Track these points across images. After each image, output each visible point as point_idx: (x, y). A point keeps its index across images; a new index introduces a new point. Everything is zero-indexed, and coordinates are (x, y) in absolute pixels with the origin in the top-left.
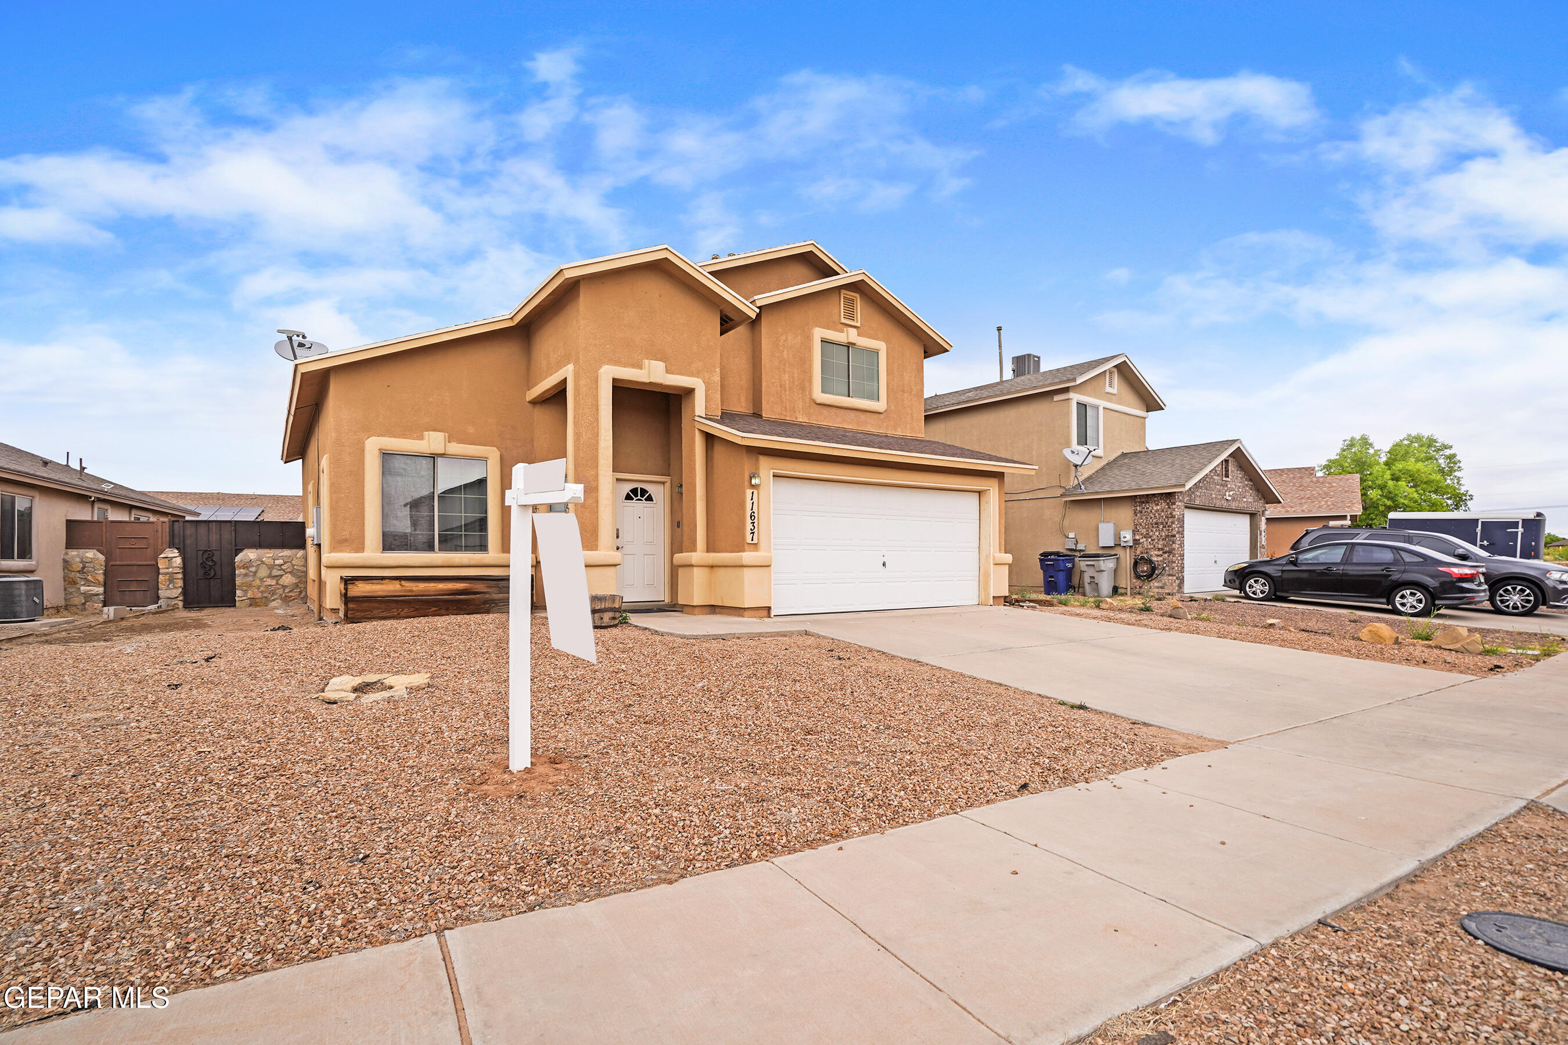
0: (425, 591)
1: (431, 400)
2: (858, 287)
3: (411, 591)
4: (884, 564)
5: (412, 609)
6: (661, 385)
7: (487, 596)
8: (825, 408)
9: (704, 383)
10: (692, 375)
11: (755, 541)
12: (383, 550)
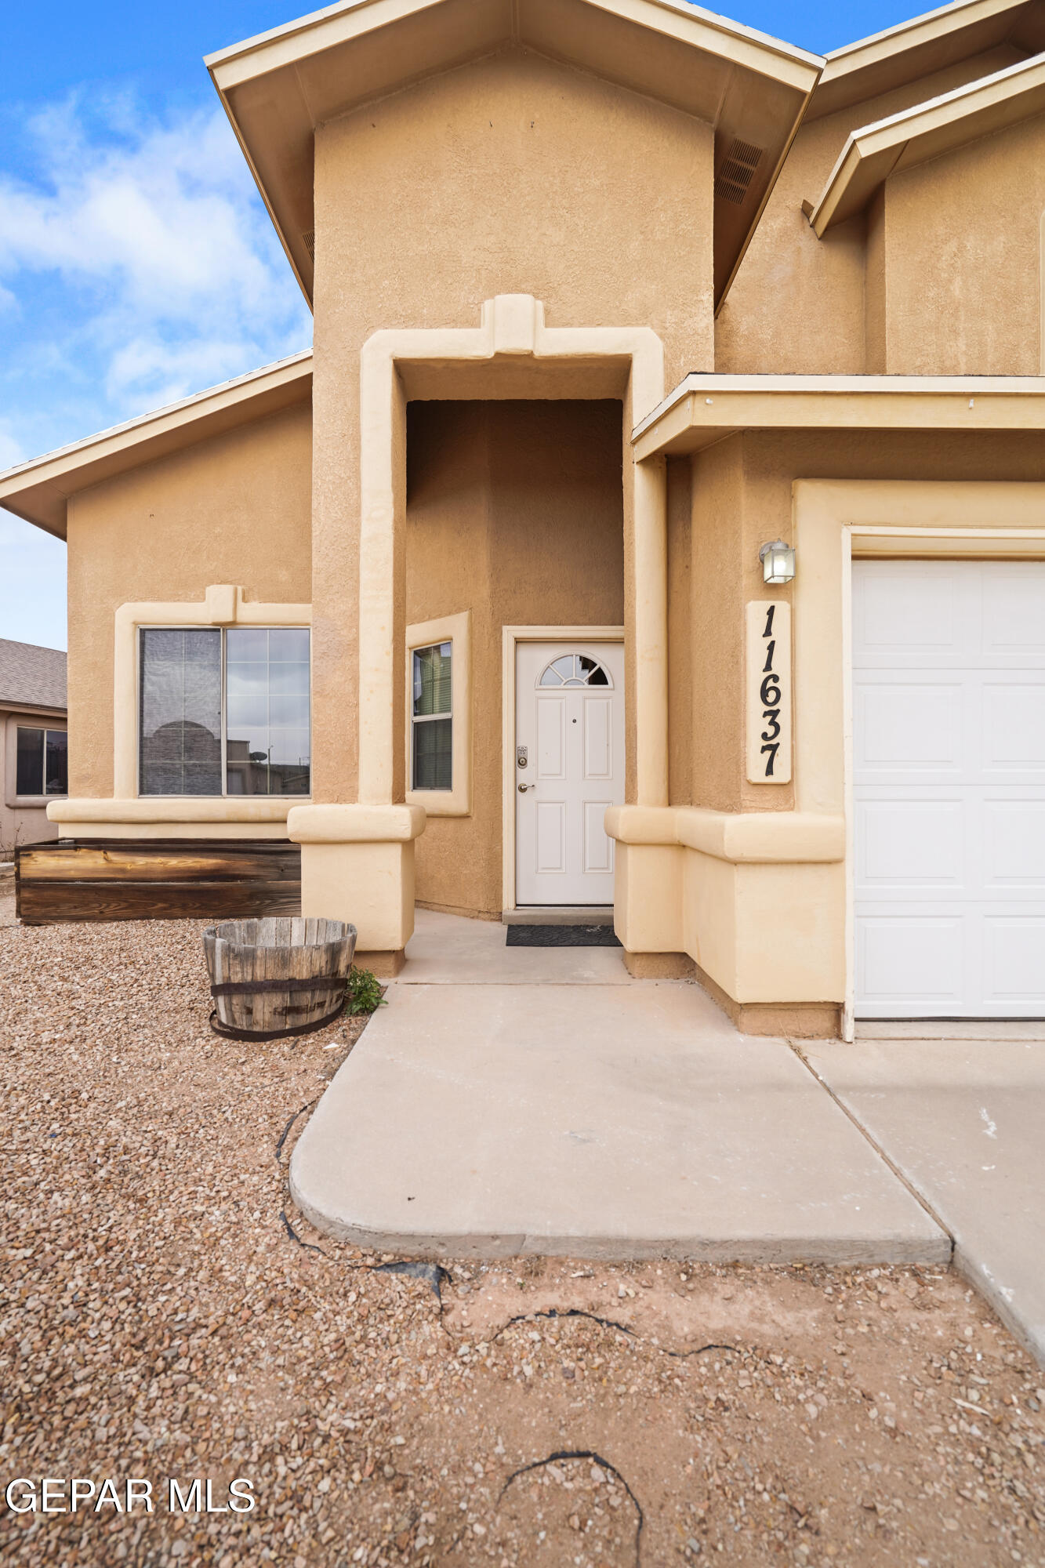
0: (147, 871)
1: (218, 530)
3: (123, 871)
5: (124, 905)
7: (257, 884)
9: (661, 336)
10: (626, 321)
11: (781, 774)
12: (142, 792)
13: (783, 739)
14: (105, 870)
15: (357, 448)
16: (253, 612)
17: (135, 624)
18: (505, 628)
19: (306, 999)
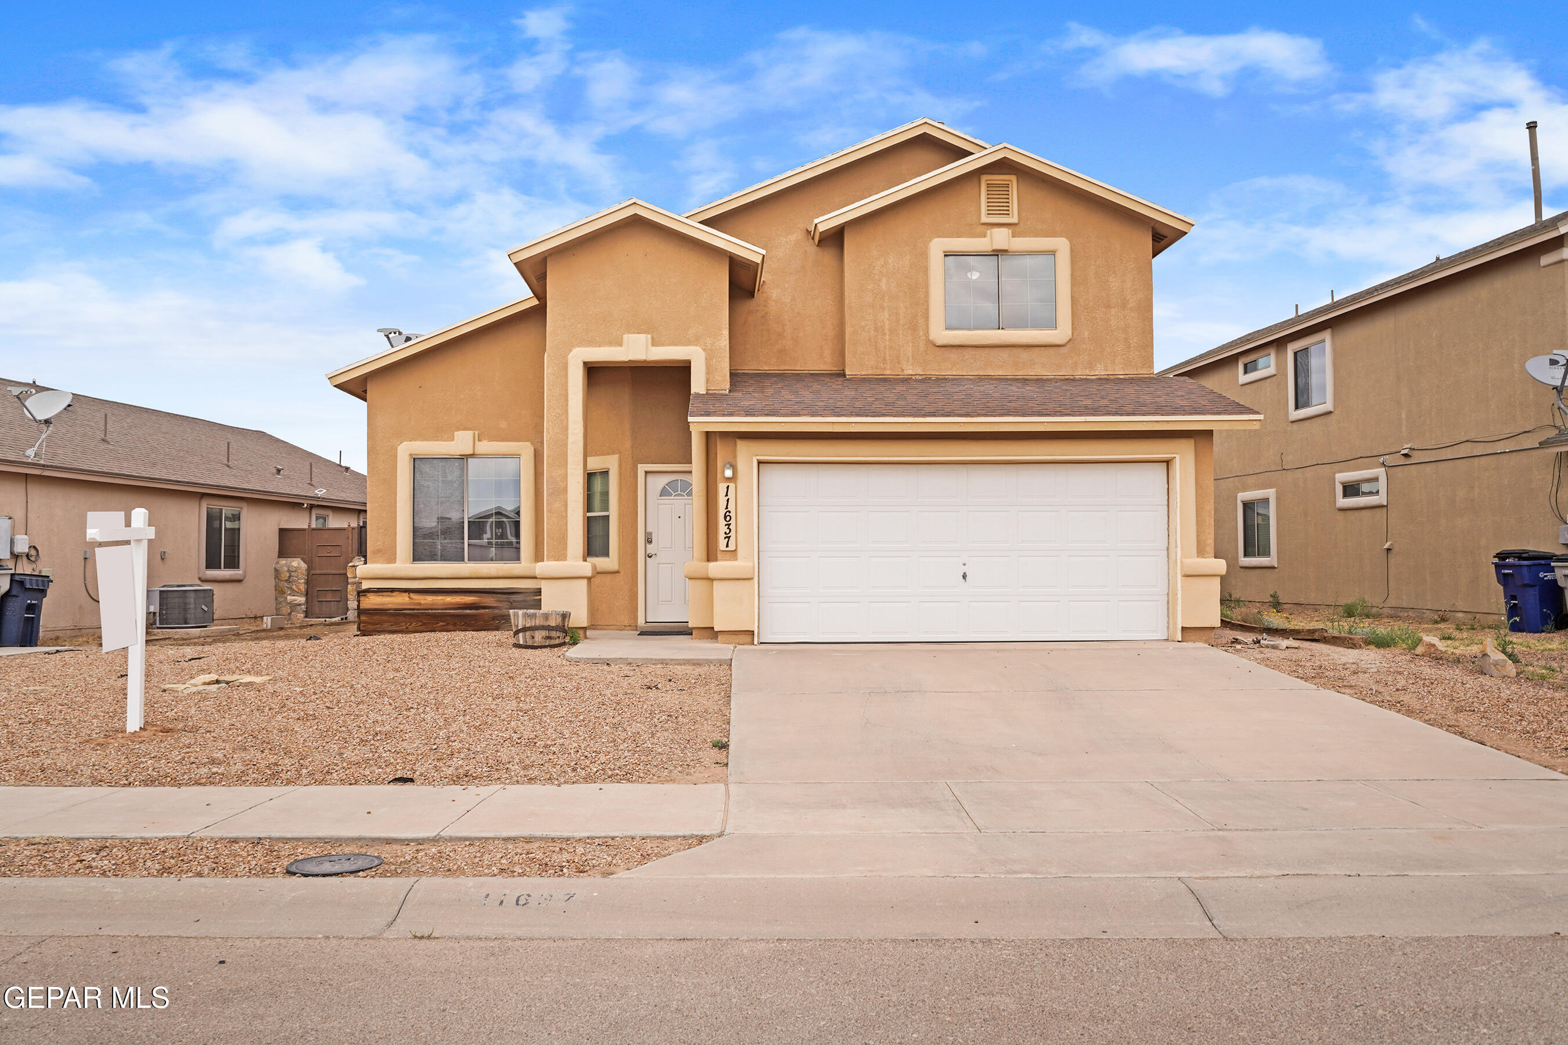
0: (434, 604)
1: (462, 396)
2: (1003, 166)
3: (420, 604)
4: (964, 576)
5: (420, 624)
6: (645, 361)
7: (497, 611)
8: (954, 350)
9: (704, 350)
10: (688, 343)
11: (732, 547)
12: (413, 561)
13: (732, 534)
14: (409, 604)
15: (567, 400)
16: (484, 447)
17: (411, 455)
18: (639, 465)
19: (554, 634)
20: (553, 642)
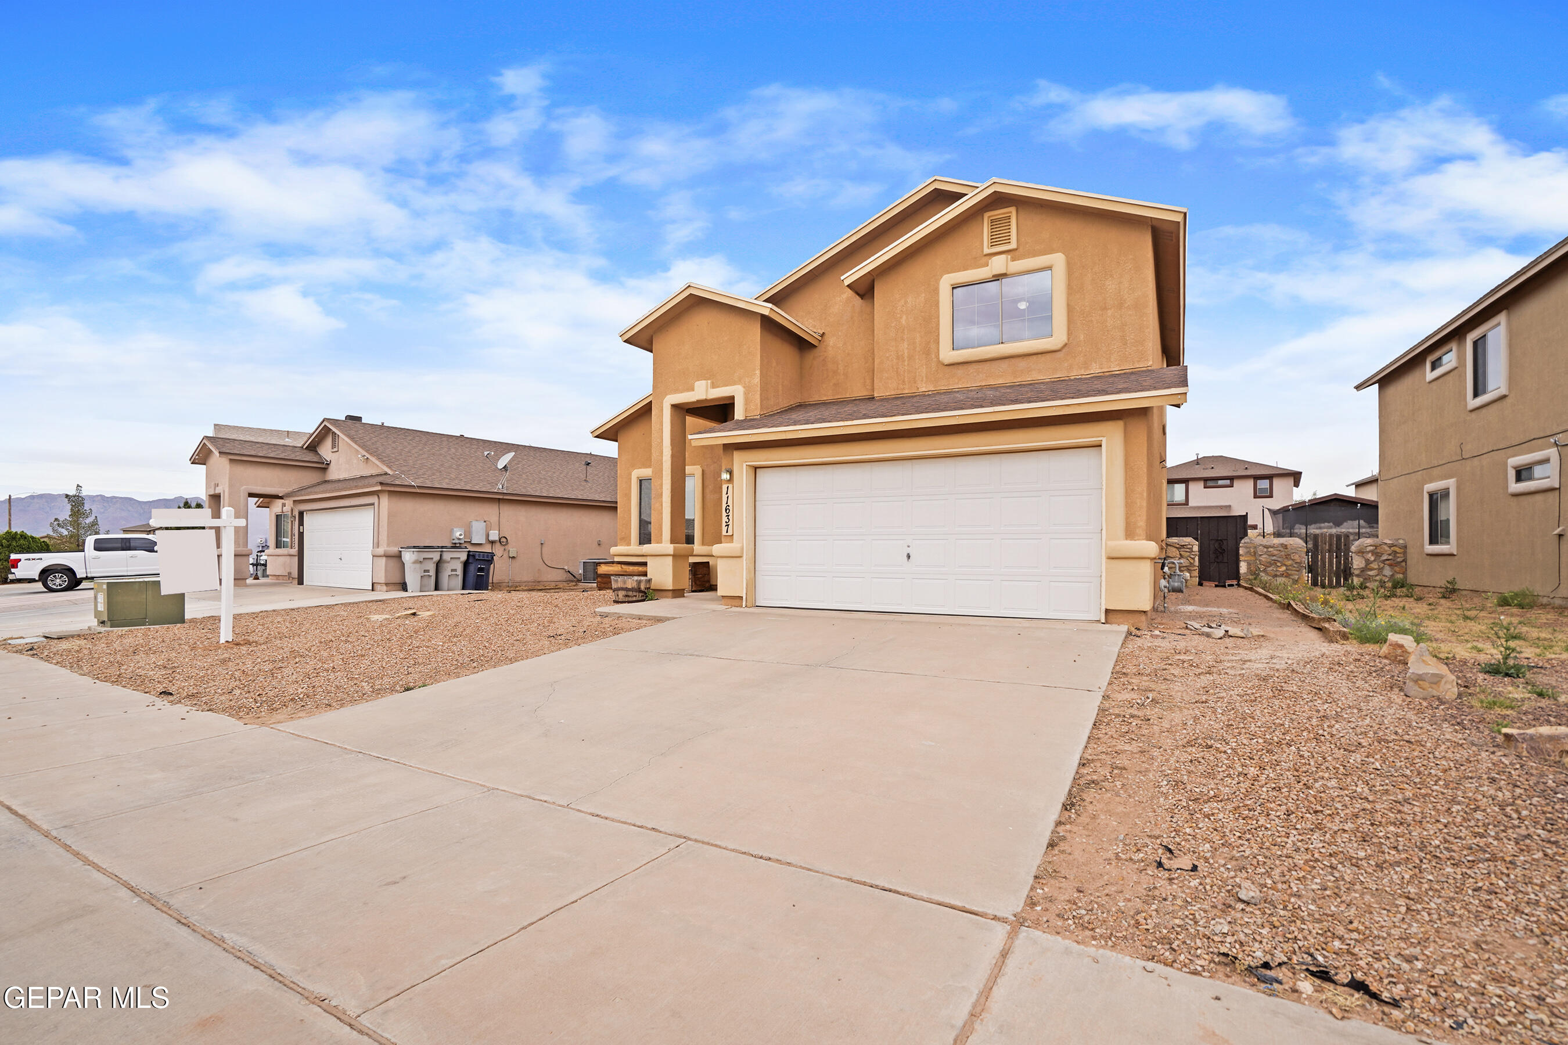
2: (998, 200)
4: (909, 557)
6: (706, 400)
8: (960, 367)
9: (744, 387)
10: (734, 383)
11: (730, 533)
12: (640, 544)
13: (730, 523)
14: (621, 571)
15: (662, 432)
17: (638, 478)
19: (630, 593)
20: (630, 599)
